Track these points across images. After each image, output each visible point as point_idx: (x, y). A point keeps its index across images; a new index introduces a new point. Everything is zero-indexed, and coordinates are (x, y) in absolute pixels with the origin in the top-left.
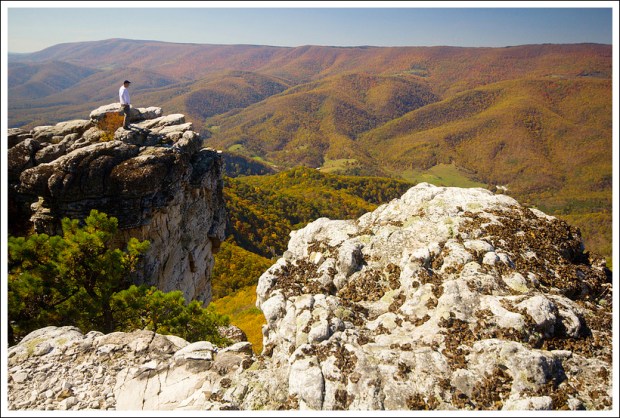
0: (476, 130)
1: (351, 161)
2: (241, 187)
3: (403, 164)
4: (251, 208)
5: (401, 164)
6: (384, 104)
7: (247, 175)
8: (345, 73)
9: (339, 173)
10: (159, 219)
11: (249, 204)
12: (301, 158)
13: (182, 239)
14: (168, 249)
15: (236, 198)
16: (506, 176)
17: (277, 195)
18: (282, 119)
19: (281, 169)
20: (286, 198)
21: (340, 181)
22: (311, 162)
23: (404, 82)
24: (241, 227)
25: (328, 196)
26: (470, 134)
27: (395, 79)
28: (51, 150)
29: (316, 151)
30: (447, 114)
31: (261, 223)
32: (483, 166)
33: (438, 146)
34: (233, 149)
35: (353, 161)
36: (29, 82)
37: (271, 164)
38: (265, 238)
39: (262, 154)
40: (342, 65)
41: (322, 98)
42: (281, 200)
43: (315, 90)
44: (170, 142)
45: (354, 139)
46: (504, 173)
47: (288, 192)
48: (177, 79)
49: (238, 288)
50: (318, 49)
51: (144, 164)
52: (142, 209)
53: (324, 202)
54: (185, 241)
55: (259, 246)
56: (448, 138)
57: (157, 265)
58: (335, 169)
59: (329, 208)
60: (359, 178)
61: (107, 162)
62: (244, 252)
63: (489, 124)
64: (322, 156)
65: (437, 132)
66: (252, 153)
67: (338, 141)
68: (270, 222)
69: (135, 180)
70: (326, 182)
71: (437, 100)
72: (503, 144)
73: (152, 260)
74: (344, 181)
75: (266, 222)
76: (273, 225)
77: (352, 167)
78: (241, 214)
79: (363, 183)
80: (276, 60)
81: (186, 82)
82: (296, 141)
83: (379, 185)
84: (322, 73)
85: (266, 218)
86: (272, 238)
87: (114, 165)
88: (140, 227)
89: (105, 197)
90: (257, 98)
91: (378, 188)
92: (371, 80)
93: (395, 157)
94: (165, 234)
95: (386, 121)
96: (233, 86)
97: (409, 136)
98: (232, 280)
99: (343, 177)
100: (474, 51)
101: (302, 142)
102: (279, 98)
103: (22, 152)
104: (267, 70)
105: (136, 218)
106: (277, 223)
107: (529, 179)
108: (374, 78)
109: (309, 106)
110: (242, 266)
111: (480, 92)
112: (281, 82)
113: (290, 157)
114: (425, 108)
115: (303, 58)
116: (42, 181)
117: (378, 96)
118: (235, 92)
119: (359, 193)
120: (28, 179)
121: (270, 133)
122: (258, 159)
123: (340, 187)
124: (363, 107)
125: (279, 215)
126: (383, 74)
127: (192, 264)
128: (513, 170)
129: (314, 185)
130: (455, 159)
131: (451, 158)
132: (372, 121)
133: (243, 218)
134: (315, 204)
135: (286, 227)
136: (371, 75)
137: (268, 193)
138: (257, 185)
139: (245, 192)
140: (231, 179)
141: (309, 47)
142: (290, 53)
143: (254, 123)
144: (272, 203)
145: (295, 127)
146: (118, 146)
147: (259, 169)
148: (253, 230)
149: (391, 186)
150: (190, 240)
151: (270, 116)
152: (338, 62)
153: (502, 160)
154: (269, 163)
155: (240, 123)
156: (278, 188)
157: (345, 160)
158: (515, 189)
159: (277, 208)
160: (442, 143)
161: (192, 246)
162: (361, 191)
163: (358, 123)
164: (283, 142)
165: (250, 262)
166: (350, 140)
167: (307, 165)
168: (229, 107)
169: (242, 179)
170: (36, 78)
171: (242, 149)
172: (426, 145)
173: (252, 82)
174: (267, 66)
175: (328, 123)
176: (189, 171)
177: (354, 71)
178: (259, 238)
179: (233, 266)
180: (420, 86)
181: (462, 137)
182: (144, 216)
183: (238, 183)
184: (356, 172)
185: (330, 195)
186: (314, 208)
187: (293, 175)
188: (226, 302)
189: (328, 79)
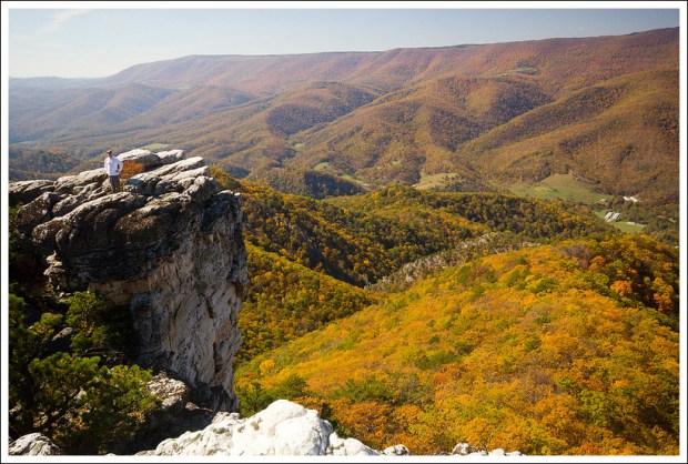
0: (596, 133)
1: (451, 175)
2: (329, 209)
3: (512, 176)
4: (341, 232)
5: (509, 176)
6: (487, 109)
7: (336, 196)
8: (440, 77)
9: (437, 189)
10: (166, 268)
11: (338, 228)
12: (395, 174)
13: (197, 286)
14: (179, 298)
15: (323, 222)
16: (635, 184)
17: (369, 216)
18: (372, 132)
19: (373, 188)
20: (379, 220)
21: (439, 199)
22: (406, 179)
23: (510, 82)
24: (329, 254)
25: (425, 216)
26: (590, 138)
27: (499, 80)
28: (69, 202)
29: (411, 166)
30: (561, 116)
31: (352, 249)
32: (607, 174)
33: (551, 154)
34: (319, 168)
35: (453, 175)
36: (105, 107)
37: (361, 183)
38: (356, 265)
39: (352, 172)
40: (437, 69)
41: (415, 106)
42: (373, 222)
43: (408, 98)
44: (180, 189)
45: (454, 150)
46: (634, 181)
47: (381, 213)
48: (257, 95)
49: (328, 321)
50: (410, 52)
51: (147, 215)
52: (147, 259)
53: (422, 222)
54: (200, 288)
55: (350, 274)
56: (563, 144)
57: (166, 314)
58: (433, 185)
59: (427, 229)
60: (461, 194)
61: (112, 215)
62: (334, 281)
63: (613, 126)
64: (418, 172)
65: (550, 138)
66: (340, 171)
67: (436, 153)
68: (362, 247)
69: (137, 232)
70: (423, 199)
71: (550, 101)
72: (630, 148)
73: (160, 309)
74: (443, 198)
75: (357, 247)
76: (365, 250)
77: (452, 182)
78: (330, 239)
79: (465, 200)
80: (363, 67)
81: (267, 97)
82: (388, 156)
83: (484, 201)
84: (415, 79)
85: (356, 243)
86: (365, 265)
87: (118, 218)
88: (146, 278)
89: (111, 249)
90: (344, 110)
91: (482, 205)
92: (472, 83)
93: (501, 168)
94: (175, 282)
95: (490, 129)
96: (317, 98)
97: (517, 145)
98: (322, 311)
99: (442, 194)
100: (591, 42)
101: (395, 156)
102: (369, 109)
103: (40, 206)
104: (353, 79)
105: (140, 269)
106: (369, 248)
107: (664, 188)
108: (475, 81)
109: (401, 117)
110: (332, 296)
111: (600, 89)
112: (369, 91)
113: (382, 174)
114: (536, 110)
115: (394, 63)
116: (51, 236)
117: (480, 100)
118: (319, 105)
119: (461, 211)
120: (39, 235)
121: (359, 148)
122: (347, 178)
123: (439, 205)
124: (463, 114)
125: (371, 239)
126: (485, 75)
127: (210, 310)
128: (644, 178)
129: (410, 205)
130: (572, 168)
131: (568, 168)
132: (473, 129)
133: (332, 244)
134: (412, 225)
135: (380, 252)
136: (471, 78)
137: (358, 216)
138: (346, 207)
139: (332, 215)
140: (317, 201)
141: (399, 50)
142: (378, 58)
143: (341, 138)
144: (363, 226)
145: (387, 140)
146: (125, 197)
147: (349, 189)
148: (343, 256)
149: (497, 202)
150: (205, 286)
151: (359, 129)
152: (432, 64)
153: (630, 166)
154: (358, 182)
155: (326, 138)
156: (369, 209)
157: (444, 175)
158: (647, 200)
159: (369, 232)
160: (557, 149)
161: (208, 292)
162: (464, 209)
163: (457, 132)
164: (374, 158)
165: (340, 292)
166: (449, 153)
167: (401, 182)
168: (314, 122)
169: (330, 200)
170: (113, 103)
171: (329, 167)
172: (537, 154)
173: (338, 93)
174: (353, 74)
175: (424, 134)
176: (199, 218)
177: (451, 74)
178: (350, 265)
179: (322, 297)
180: (528, 86)
181: (581, 142)
182: (149, 267)
183: (325, 205)
184: (457, 188)
185: (428, 214)
186: (410, 230)
187: (386, 194)
188: (314, 337)
189: (422, 84)
